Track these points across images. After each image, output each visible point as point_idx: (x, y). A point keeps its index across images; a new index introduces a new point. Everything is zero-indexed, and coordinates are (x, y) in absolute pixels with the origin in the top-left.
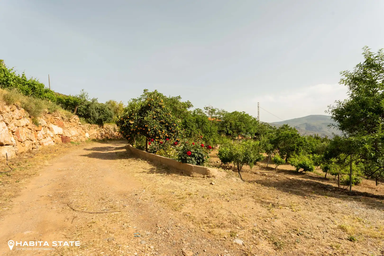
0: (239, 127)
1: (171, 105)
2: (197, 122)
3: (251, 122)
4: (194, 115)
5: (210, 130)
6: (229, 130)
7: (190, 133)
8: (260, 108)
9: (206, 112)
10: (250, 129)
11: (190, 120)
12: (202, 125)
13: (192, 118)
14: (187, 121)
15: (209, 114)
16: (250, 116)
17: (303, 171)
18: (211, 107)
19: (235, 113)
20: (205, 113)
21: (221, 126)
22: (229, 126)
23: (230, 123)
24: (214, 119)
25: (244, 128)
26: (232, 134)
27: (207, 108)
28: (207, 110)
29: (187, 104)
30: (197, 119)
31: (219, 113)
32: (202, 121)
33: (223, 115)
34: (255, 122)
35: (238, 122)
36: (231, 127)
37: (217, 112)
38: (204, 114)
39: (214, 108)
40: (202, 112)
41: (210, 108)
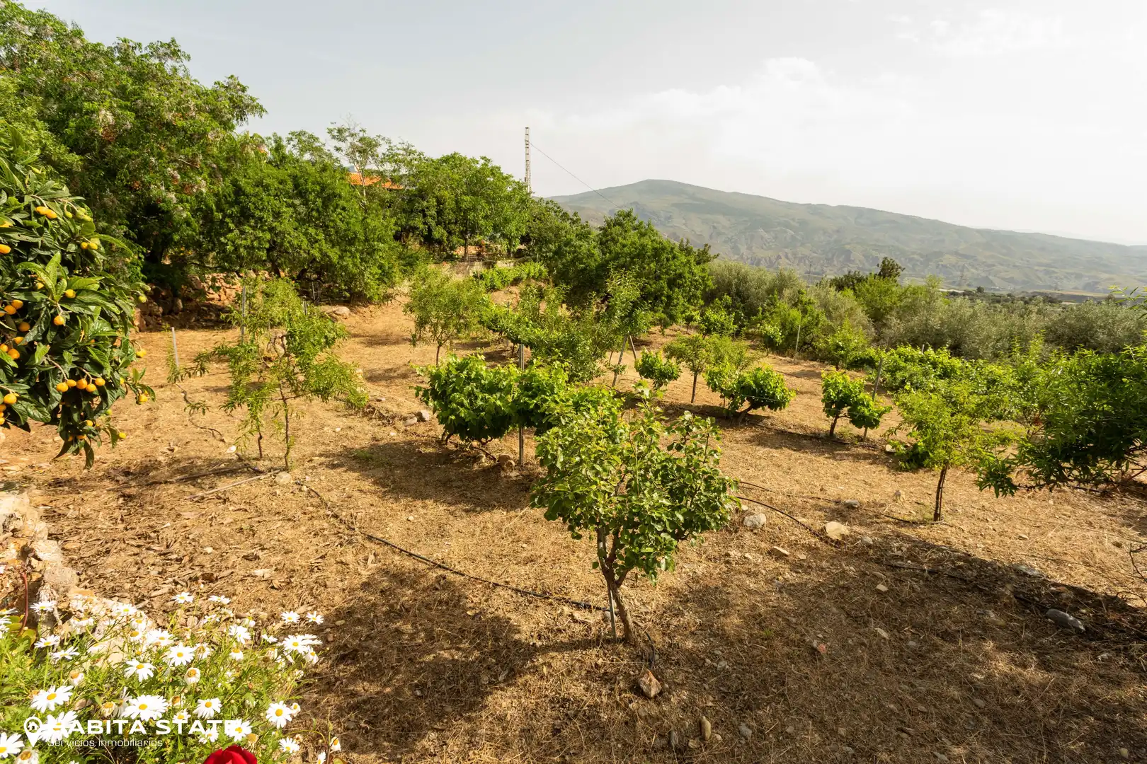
0: (471, 216)
1: (122, 92)
2: (300, 192)
3: (509, 198)
4: (281, 159)
5: (365, 233)
6: (433, 224)
7: (267, 246)
8: (532, 150)
9: (338, 149)
10: (507, 221)
11: (259, 184)
12: (325, 206)
13: (272, 176)
14: (249, 190)
15: (355, 161)
16: (505, 175)
17: (749, 409)
18: (357, 130)
19: (452, 161)
20: (336, 155)
21: (404, 211)
22: (433, 212)
23: (437, 197)
24: (375, 181)
25: (486, 217)
26: (445, 239)
27: (340, 131)
28: (344, 140)
29: (230, 99)
30: (295, 178)
31: (391, 158)
32: (323, 189)
33: (409, 164)
34: (521, 197)
35: (465, 198)
36: (440, 213)
37: (385, 151)
38: (330, 156)
39: (371, 134)
40: (319, 149)
41: (352, 135)
